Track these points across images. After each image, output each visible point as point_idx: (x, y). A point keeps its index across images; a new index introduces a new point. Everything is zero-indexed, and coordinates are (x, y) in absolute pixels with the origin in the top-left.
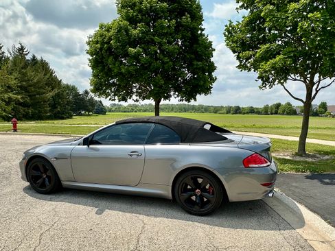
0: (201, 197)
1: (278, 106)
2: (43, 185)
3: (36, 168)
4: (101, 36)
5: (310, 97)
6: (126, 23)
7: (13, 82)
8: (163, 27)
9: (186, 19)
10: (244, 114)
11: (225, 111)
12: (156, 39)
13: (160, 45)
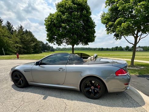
0: (94, 90)
1: (117, 47)
2: (20, 84)
3: (16, 76)
4: (51, 18)
5: (136, 42)
6: (61, 13)
7: (18, 40)
8: (75, 15)
9: (85, 12)
12: (73, 20)
13: (74, 22)
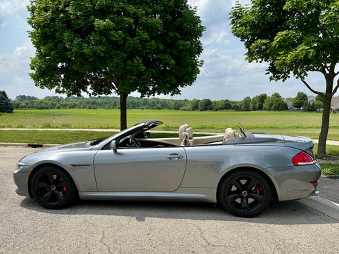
5: (330, 90)
10: (217, 110)
11: (189, 106)
